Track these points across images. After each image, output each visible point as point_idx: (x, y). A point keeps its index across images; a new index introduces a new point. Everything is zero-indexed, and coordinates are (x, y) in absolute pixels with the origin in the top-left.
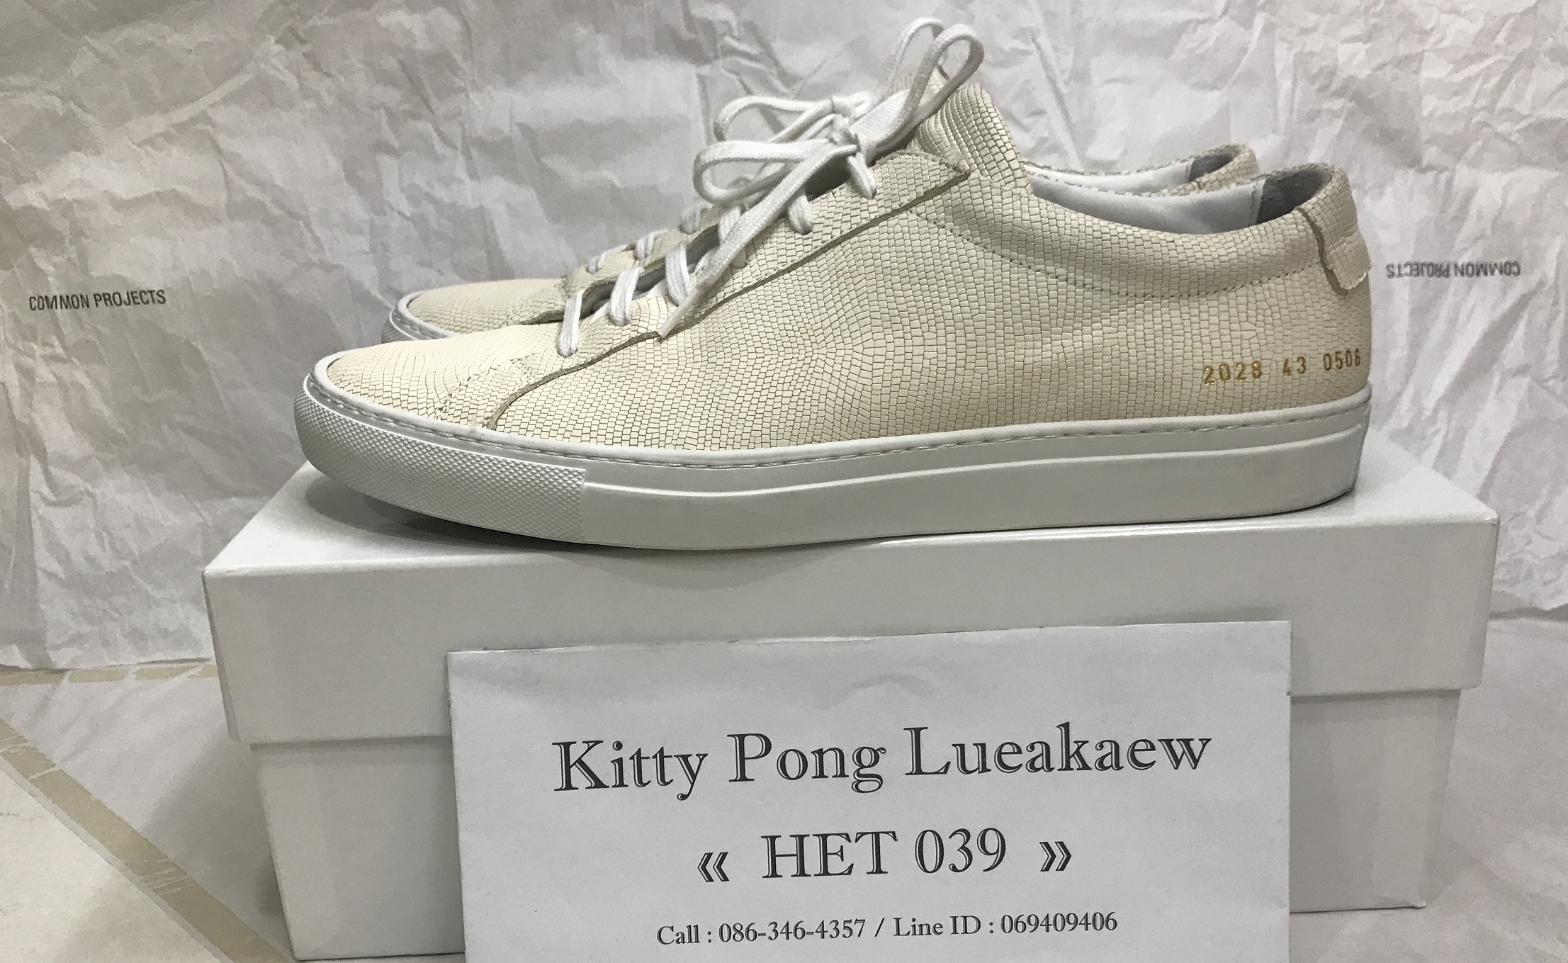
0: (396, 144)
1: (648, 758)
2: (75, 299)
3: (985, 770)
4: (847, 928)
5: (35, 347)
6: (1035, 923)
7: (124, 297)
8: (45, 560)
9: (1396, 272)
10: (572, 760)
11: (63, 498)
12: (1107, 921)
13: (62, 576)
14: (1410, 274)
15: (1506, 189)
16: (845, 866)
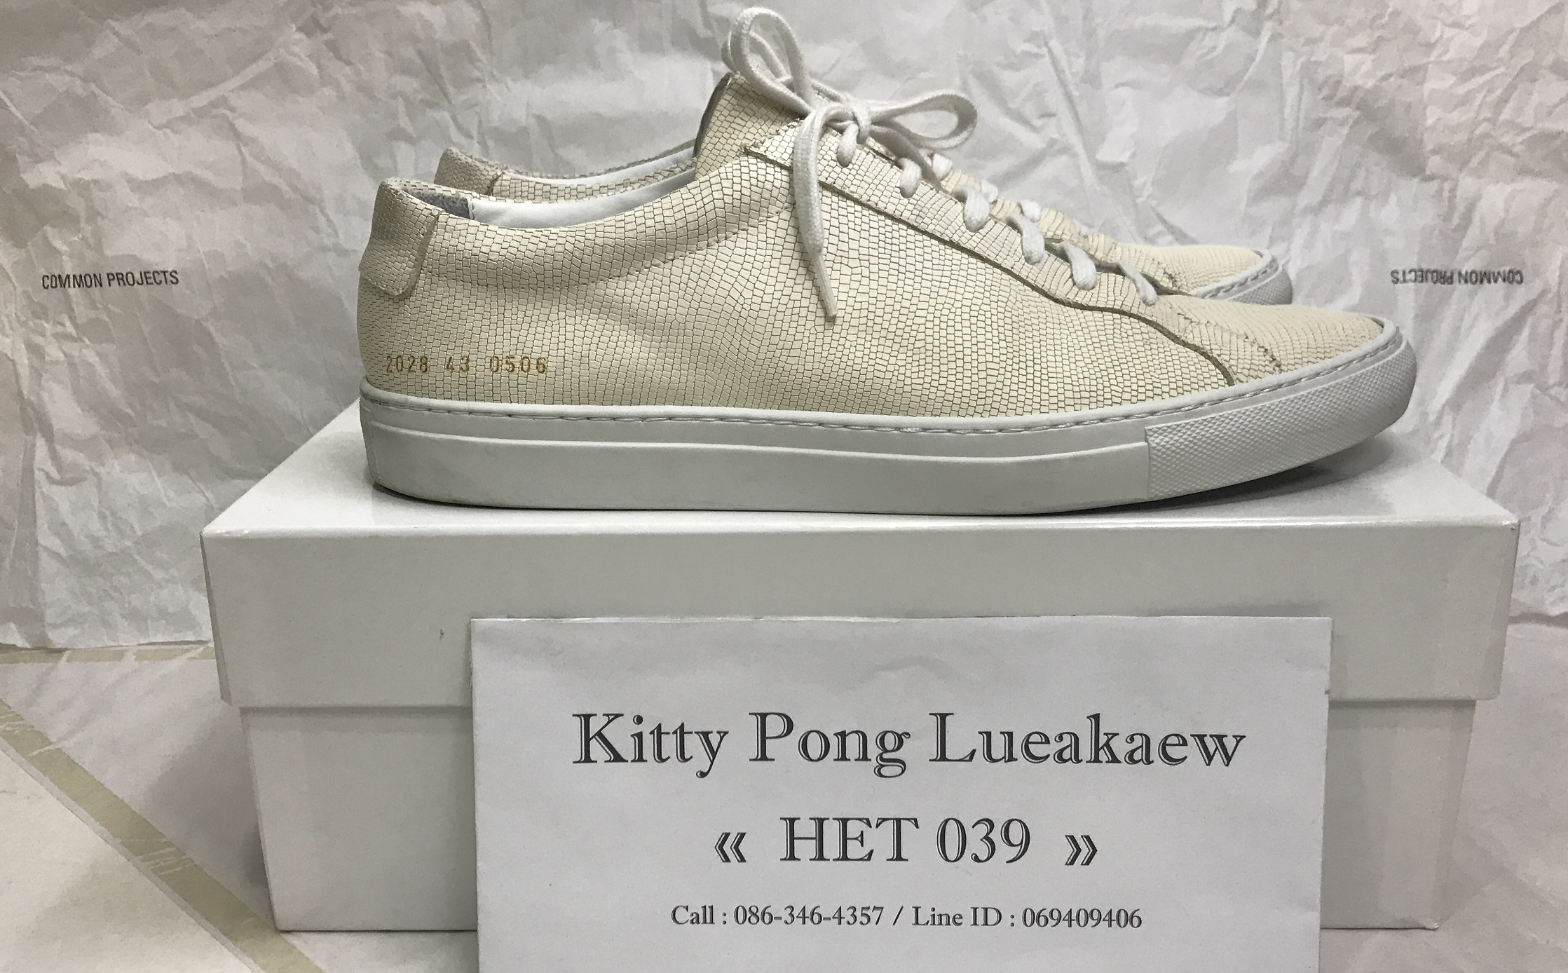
1: (669, 733)
2: (88, 278)
3: (1011, 759)
4: (865, 915)
5: (46, 325)
6: (1056, 917)
7: (137, 276)
8: (47, 539)
9: (1401, 278)
10: (592, 733)
11: (69, 478)
12: (1132, 918)
13: (63, 553)
14: (1415, 281)
15: (1509, 200)
16: (865, 852)
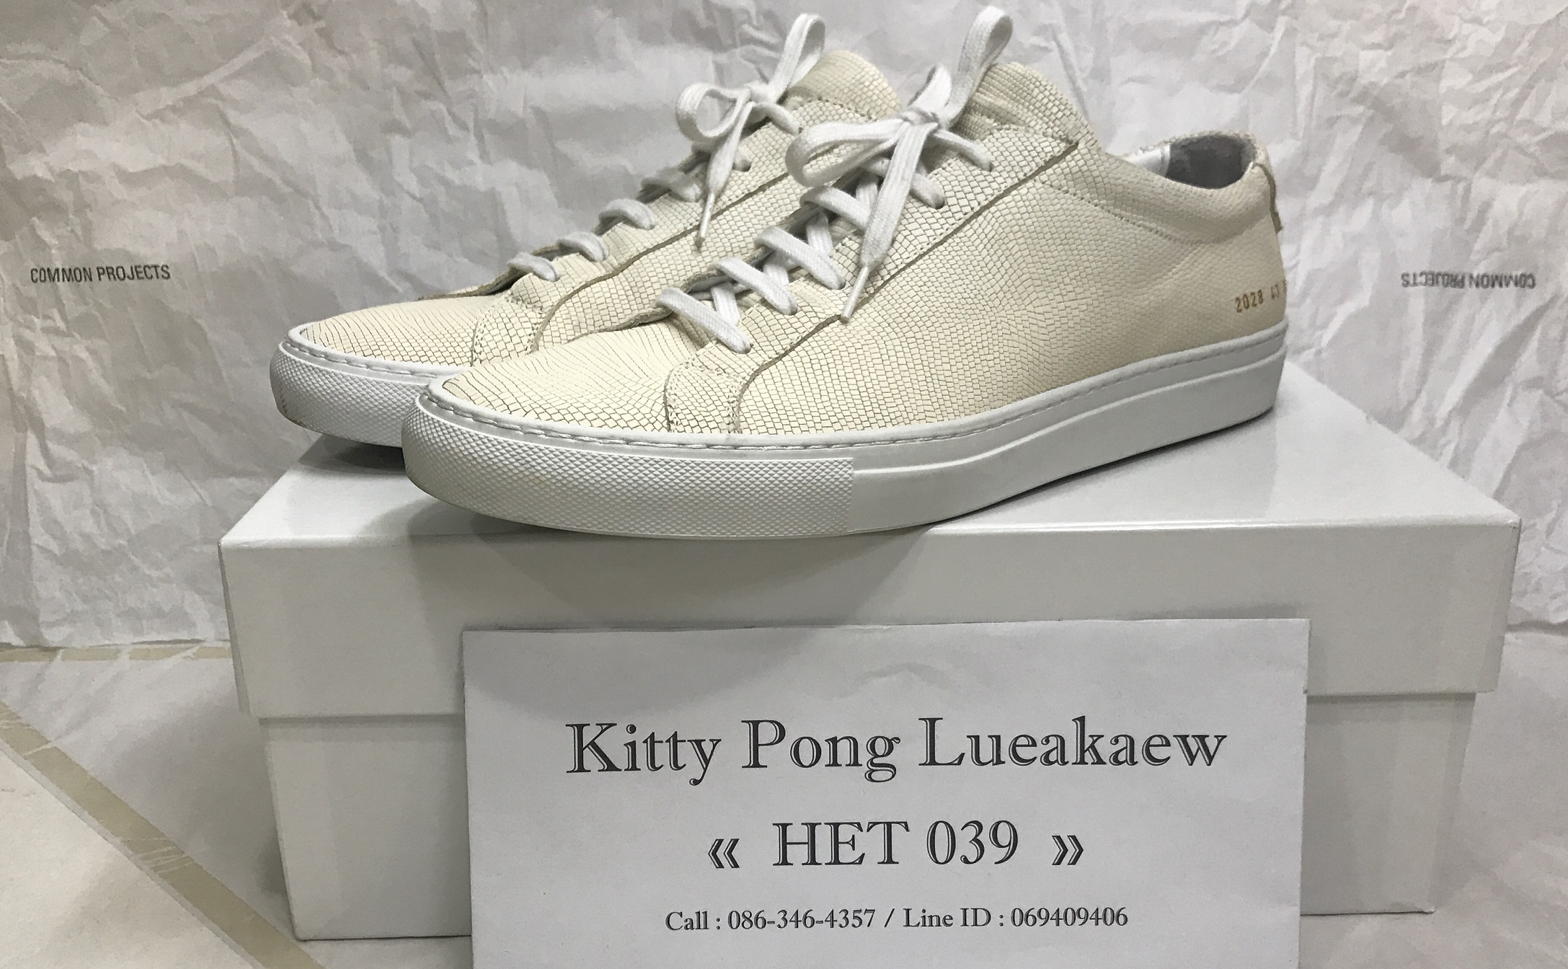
0: (408, 126)
1: (661, 742)
2: (77, 272)
3: (999, 762)
4: (857, 918)
5: (36, 320)
6: (1043, 916)
7: (128, 272)
8: (39, 536)
9: (1412, 282)
10: (586, 741)
11: (61, 474)
12: (1117, 917)
13: (57, 552)
14: (1426, 284)
15: (1524, 200)
16: (857, 855)
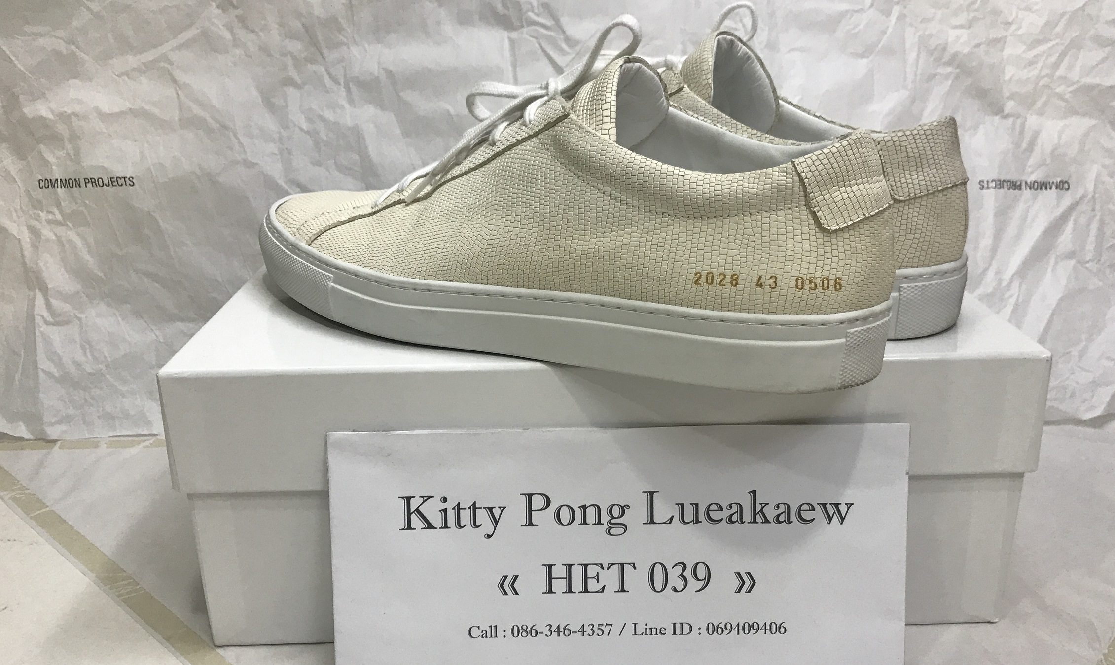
0: (299, 81)
1: (465, 509)
2: (70, 181)
3: (698, 522)
4: (600, 629)
5: (41, 214)
6: (729, 629)
7: (106, 182)
8: (44, 364)
9: (986, 186)
10: (413, 509)
11: (59, 321)
12: (779, 628)
13: (57, 375)
14: (995, 188)
15: (1061, 131)
16: (600, 586)
